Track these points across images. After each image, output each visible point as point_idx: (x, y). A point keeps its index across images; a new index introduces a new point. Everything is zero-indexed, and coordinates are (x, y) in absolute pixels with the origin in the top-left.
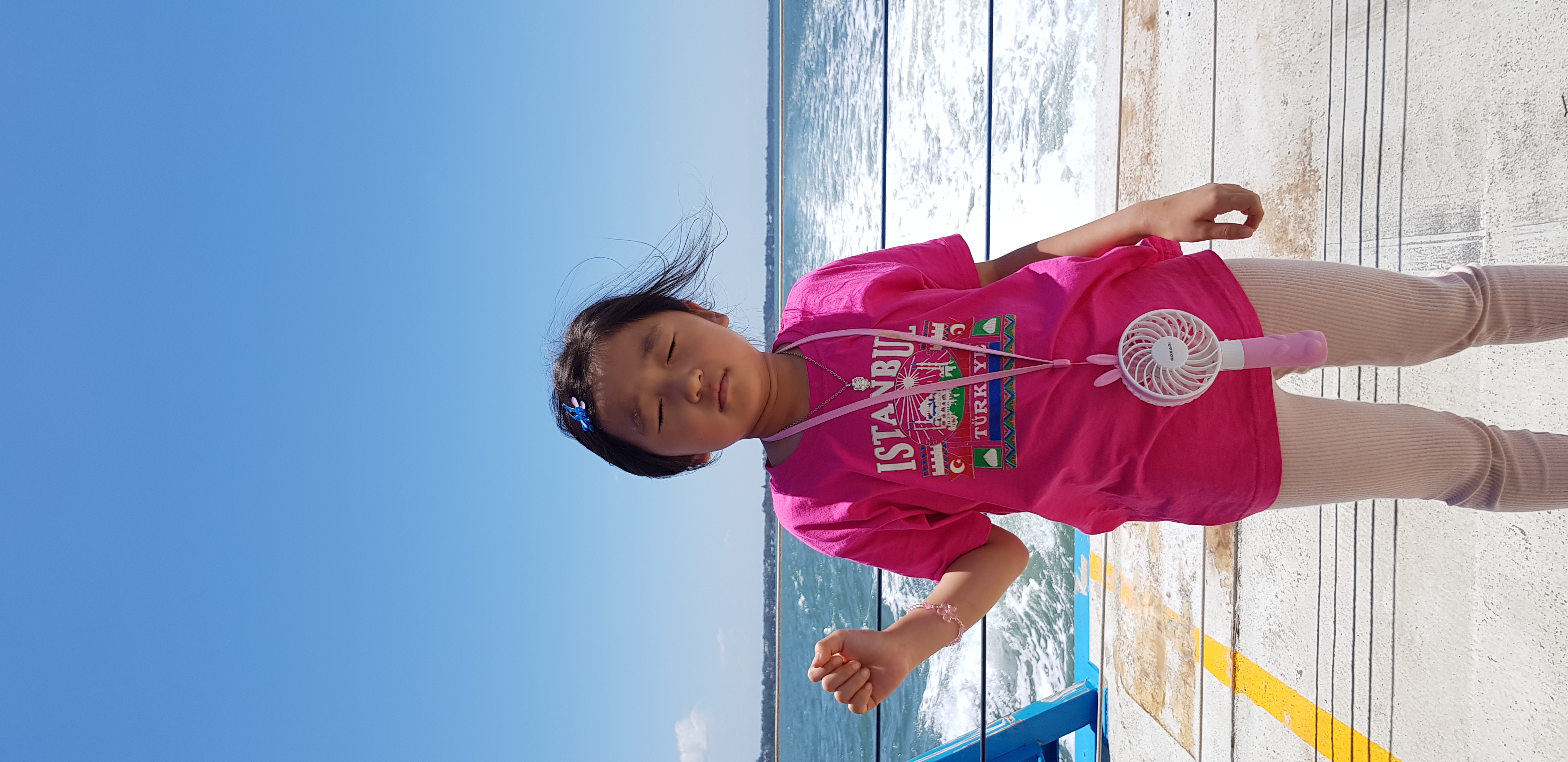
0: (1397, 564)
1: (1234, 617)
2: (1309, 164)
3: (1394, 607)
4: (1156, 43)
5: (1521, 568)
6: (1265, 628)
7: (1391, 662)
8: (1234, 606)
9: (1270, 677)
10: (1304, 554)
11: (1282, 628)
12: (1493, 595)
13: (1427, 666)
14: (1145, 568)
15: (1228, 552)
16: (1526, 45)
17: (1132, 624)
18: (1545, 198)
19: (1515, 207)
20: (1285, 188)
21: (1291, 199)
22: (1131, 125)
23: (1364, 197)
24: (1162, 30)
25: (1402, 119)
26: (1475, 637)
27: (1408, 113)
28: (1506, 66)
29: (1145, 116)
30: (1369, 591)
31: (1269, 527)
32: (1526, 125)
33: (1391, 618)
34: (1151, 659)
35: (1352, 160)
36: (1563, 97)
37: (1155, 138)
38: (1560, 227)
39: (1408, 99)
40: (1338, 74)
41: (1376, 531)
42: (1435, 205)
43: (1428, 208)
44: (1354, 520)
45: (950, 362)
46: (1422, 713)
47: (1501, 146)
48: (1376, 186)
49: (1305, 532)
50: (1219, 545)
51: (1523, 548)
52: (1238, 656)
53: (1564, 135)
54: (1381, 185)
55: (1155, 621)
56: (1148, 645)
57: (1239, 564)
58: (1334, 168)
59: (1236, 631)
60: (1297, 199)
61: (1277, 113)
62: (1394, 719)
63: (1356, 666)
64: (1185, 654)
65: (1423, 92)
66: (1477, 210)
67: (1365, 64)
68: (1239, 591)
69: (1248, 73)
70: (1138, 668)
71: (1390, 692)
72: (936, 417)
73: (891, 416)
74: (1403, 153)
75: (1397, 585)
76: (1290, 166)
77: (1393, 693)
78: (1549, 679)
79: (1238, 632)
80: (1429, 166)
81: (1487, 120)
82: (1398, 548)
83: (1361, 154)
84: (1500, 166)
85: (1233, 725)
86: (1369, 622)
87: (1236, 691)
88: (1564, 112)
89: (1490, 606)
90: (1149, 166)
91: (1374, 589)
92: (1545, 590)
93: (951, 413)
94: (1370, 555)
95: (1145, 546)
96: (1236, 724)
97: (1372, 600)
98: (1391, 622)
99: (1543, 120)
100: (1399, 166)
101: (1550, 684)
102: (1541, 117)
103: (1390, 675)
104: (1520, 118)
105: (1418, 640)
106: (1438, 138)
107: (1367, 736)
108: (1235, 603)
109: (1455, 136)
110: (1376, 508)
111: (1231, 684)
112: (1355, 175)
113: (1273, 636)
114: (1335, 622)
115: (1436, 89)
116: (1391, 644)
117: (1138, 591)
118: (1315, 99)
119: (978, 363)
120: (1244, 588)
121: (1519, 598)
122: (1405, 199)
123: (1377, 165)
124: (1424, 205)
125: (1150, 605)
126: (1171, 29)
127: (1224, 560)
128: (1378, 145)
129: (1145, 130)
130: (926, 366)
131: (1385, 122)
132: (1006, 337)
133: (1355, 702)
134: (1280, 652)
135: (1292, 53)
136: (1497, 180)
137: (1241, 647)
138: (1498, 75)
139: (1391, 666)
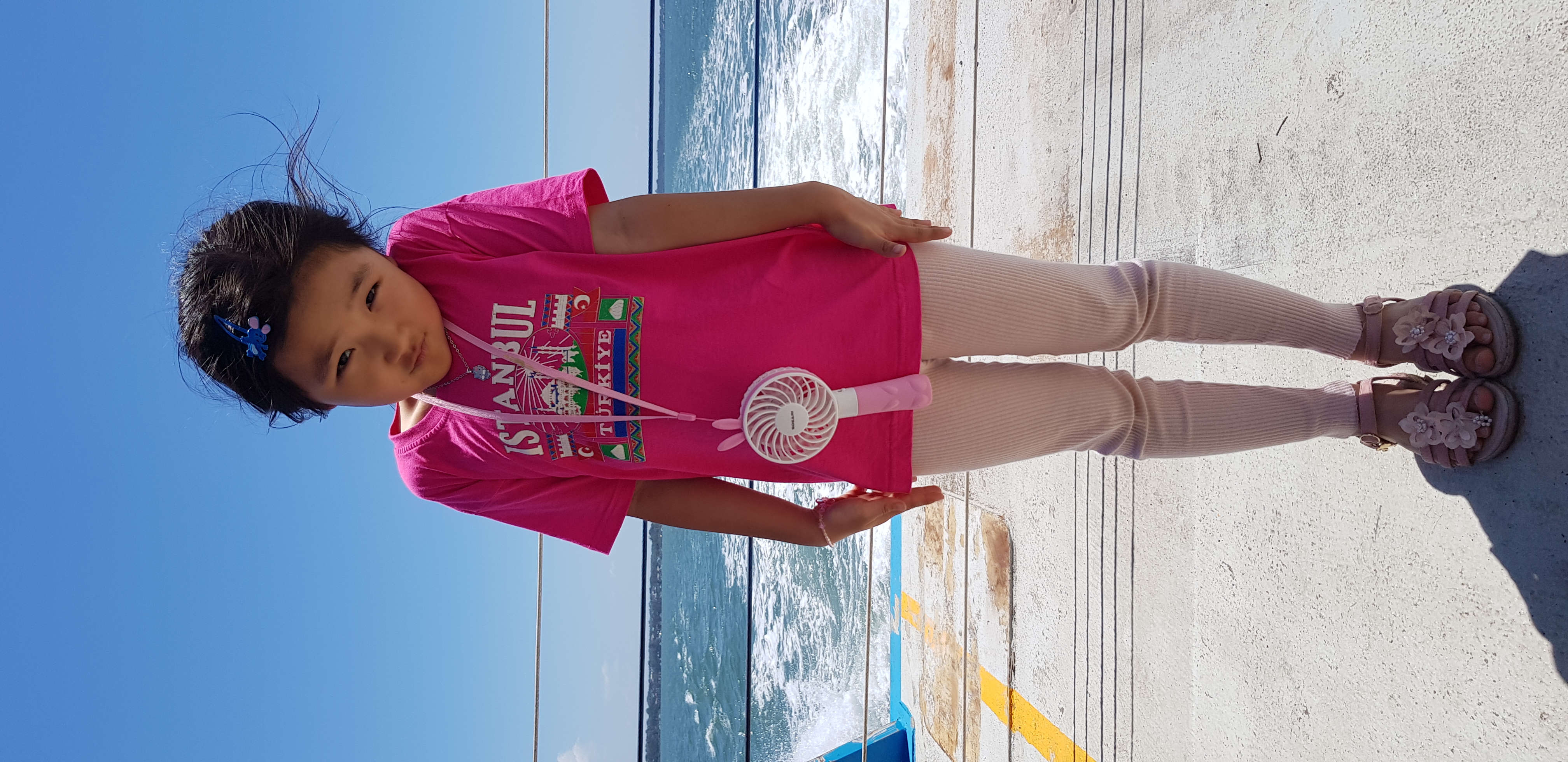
0: (1134, 601)
1: (1010, 655)
2: (1066, 210)
3: (1132, 644)
4: (952, 90)
5: (1229, 604)
6: (1035, 666)
7: (1130, 698)
8: (1010, 644)
9: (1039, 715)
10: (1064, 591)
11: (1047, 665)
12: (1208, 631)
13: (1159, 703)
14: (942, 607)
15: (1005, 590)
16: (1231, 94)
17: (933, 663)
18: (1244, 242)
19: (1222, 251)
20: (1048, 234)
21: (1052, 244)
22: (934, 172)
23: (1107, 242)
24: (957, 79)
25: (1136, 166)
26: (1195, 674)
27: (1141, 160)
28: (1216, 114)
29: (944, 162)
30: (1114, 627)
31: (1037, 565)
32: (1231, 171)
33: (1130, 655)
34: (949, 699)
35: (1099, 206)
36: (1258, 144)
37: (951, 185)
38: (1256, 270)
39: (1141, 147)
40: (1088, 123)
41: (1117, 568)
42: (1161, 249)
44: (1100, 558)
45: (573, 347)
46: (1155, 749)
47: (1212, 191)
48: (1116, 229)
49: (1064, 569)
50: (998, 583)
51: (1230, 584)
52: (1014, 693)
53: (1259, 181)
54: (1120, 230)
55: (952, 661)
56: (945, 684)
57: (1014, 602)
58: (1085, 212)
59: (1012, 669)
60: (1057, 244)
61: (1043, 160)
62: (1133, 755)
63: (1104, 703)
64: (973, 692)
65: (1152, 140)
66: (1192, 254)
68: (1014, 629)
69: (1022, 122)
70: (937, 707)
71: (1131, 728)
72: (559, 405)
73: (512, 402)
74: (1137, 199)
75: (1134, 622)
76: (1052, 212)
77: (1132, 730)
78: (1252, 714)
79: (1014, 670)
80: (1156, 211)
81: (1200, 166)
82: (1135, 585)
83: (1105, 200)
84: (1211, 212)
86: (1114, 659)
87: (1012, 729)
88: (1259, 159)
89: (1206, 642)
90: (946, 212)
91: (1117, 626)
92: (1247, 625)
93: (573, 402)
94: (1113, 592)
95: (943, 584)
97: (1115, 636)
98: (1130, 659)
99: (1243, 166)
100: (1134, 211)
101: (1253, 719)
102: (1242, 164)
103: (1130, 712)
104: (1225, 164)
105: (1151, 677)
106: (1164, 184)
108: (1011, 640)
109: (1176, 182)
110: (1118, 546)
111: (1008, 723)
112: (1101, 220)
113: (1040, 673)
115: (1162, 137)
116: (1130, 680)
117: (937, 629)
118: (1071, 146)
119: (602, 350)
120: (1018, 625)
121: (1228, 634)
122: (1138, 244)
123: (1117, 211)
124: (1152, 249)
125: (946, 644)
126: (964, 78)
127: (1001, 598)
128: (1118, 191)
129: (944, 177)
130: (548, 350)
131: (1123, 169)
132: (632, 324)
133: (1104, 739)
134: (1046, 689)
135: (1054, 103)
136: (1208, 225)
137: (1017, 685)
138: (1210, 123)
139: (1131, 703)
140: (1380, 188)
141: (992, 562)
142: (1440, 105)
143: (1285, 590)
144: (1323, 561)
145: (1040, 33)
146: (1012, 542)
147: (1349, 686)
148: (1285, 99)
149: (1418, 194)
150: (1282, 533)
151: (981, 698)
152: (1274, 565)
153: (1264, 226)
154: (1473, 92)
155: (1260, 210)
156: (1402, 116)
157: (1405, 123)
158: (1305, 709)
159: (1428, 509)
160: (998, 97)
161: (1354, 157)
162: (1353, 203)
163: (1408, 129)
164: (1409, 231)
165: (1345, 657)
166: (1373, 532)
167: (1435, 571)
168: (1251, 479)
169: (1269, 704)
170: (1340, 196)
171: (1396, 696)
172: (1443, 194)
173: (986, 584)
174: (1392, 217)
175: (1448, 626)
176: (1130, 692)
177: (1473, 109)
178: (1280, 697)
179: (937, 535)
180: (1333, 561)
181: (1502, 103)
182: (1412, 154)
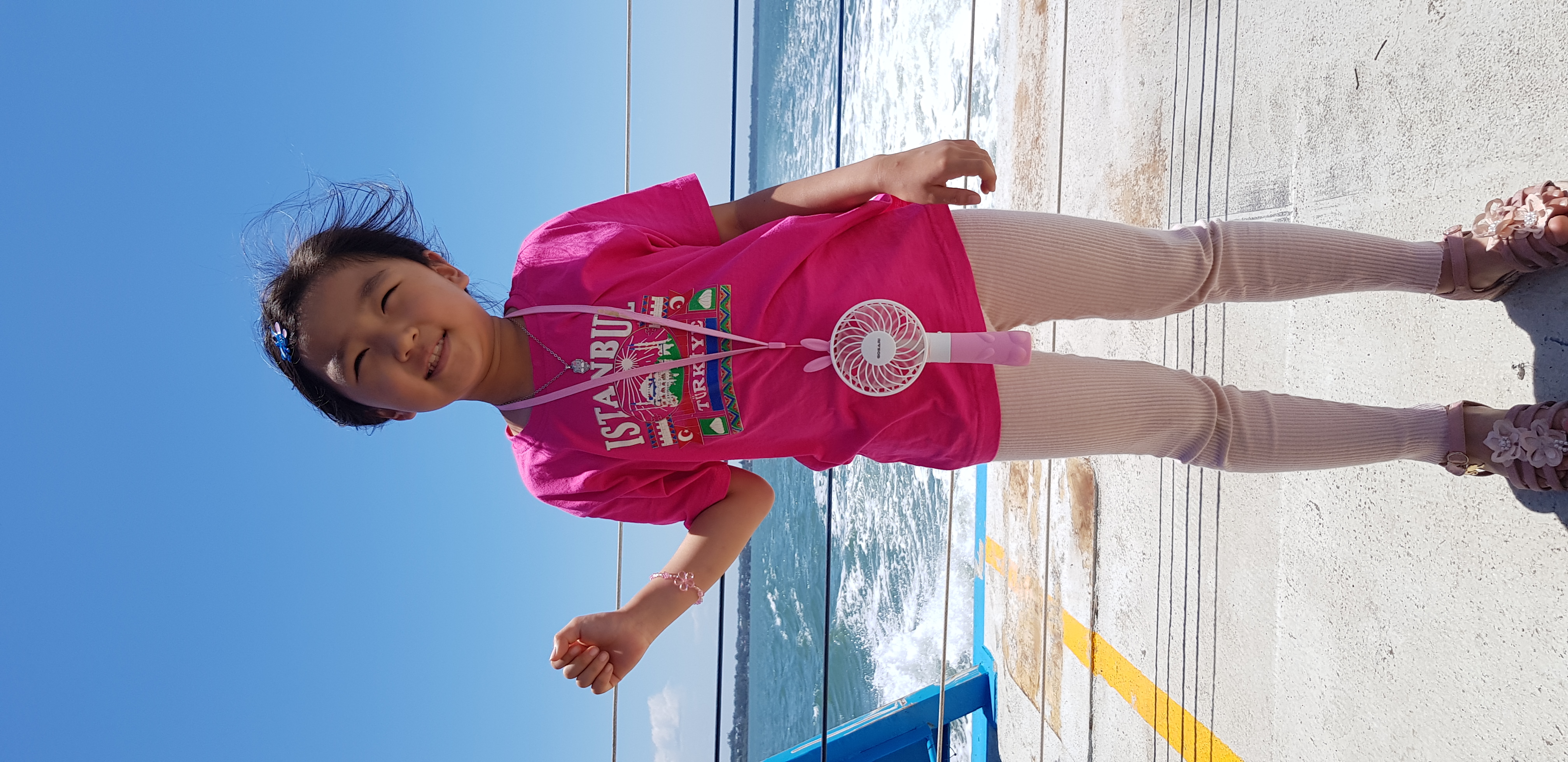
0: (1219, 542)
1: (1093, 598)
2: (1158, 144)
3: (1216, 585)
4: (1045, 27)
5: (1315, 544)
6: (1118, 608)
7: (1213, 640)
8: (1094, 587)
9: (1121, 658)
10: (1148, 533)
11: (1130, 608)
12: (1293, 571)
13: (1241, 644)
14: (1026, 551)
15: (1089, 533)
16: (1329, 18)
17: (1016, 607)
18: (1339, 172)
19: (1316, 182)
20: (1140, 170)
21: (1144, 179)
22: (1025, 109)
23: (1199, 176)
24: (1050, 14)
25: (1231, 96)
26: (1279, 615)
27: (1235, 90)
28: (1313, 40)
29: (1036, 99)
30: (1197, 569)
31: (1121, 507)
32: (1327, 99)
33: (1214, 596)
34: (1030, 642)
35: (1191, 139)
36: (1356, 70)
37: (1043, 122)
38: (1351, 200)
39: (1236, 77)
40: (1183, 53)
41: (1203, 509)
42: (1254, 182)
43: (1248, 185)
44: (1186, 498)
45: (668, 340)
46: (1237, 691)
47: (1307, 121)
48: (1209, 165)
49: (1149, 511)
50: (1082, 526)
51: (1317, 524)
52: (1096, 637)
53: (1356, 108)
54: (1213, 163)
55: (1033, 603)
56: (1028, 628)
57: (1098, 545)
58: (1178, 146)
59: (1096, 612)
60: (1149, 179)
61: (1136, 93)
62: (1215, 697)
63: (1186, 645)
64: (1055, 635)
65: (1248, 69)
66: (1286, 185)
67: (1203, 43)
68: (1098, 572)
69: (1115, 55)
70: (1020, 651)
71: (1213, 670)
72: (656, 398)
73: (613, 398)
74: (1231, 131)
75: (1219, 563)
76: (1144, 147)
77: (1214, 672)
78: (1336, 655)
79: (1097, 613)
80: (1250, 143)
81: (1296, 95)
82: (1220, 526)
83: (1198, 132)
84: (1306, 141)
85: (1091, 707)
86: (1197, 601)
87: (1094, 672)
88: (1356, 84)
89: (1291, 583)
90: (1037, 150)
91: (1201, 568)
92: (1333, 565)
93: (670, 393)
94: (1198, 533)
95: (1027, 528)
96: (1094, 706)
97: (1199, 578)
98: (1214, 600)
99: (1340, 93)
100: (1227, 143)
101: (1337, 660)
102: (1338, 91)
103: (1213, 654)
104: (1322, 92)
105: (1234, 618)
106: (1258, 114)
107: (1194, 716)
108: (1094, 583)
109: (1271, 112)
110: (1204, 486)
111: (1089, 666)
112: (1193, 153)
113: (1123, 616)
115: (1257, 66)
116: (1213, 622)
117: (1021, 574)
118: (1165, 79)
119: (695, 340)
120: (1102, 568)
121: (1314, 574)
122: (1231, 176)
123: (1210, 143)
124: (1245, 182)
125: (1030, 588)
126: (1056, 12)
127: (1086, 541)
128: (1211, 124)
129: (1035, 114)
130: (644, 347)
131: (1217, 100)
132: (722, 312)
133: (1185, 681)
134: (1128, 632)
135: (1148, 34)
136: (1303, 156)
137: (1099, 629)
138: (1306, 50)
139: (1213, 645)
140: (1481, 110)
141: (1076, 505)
142: (1545, 22)
143: (1372, 528)
144: (1412, 498)
146: (1097, 485)
147: (1436, 625)
148: (1384, 22)
149: (1520, 116)
151: (1063, 641)
152: (1362, 503)
153: (1360, 155)
155: (1357, 138)
156: (1505, 35)
157: (1508, 42)
158: (1390, 649)
160: (1091, 30)
161: (1454, 80)
162: (1452, 128)
163: (1510, 49)
164: (1510, 155)
165: (1432, 595)
169: (1353, 644)
170: (1439, 121)
171: (1483, 635)
172: (1546, 115)
173: (1070, 528)
174: (1492, 141)
175: (1540, 564)
176: (1213, 634)
178: (1365, 637)
179: (1022, 479)
180: (1422, 498)
182: (1514, 74)
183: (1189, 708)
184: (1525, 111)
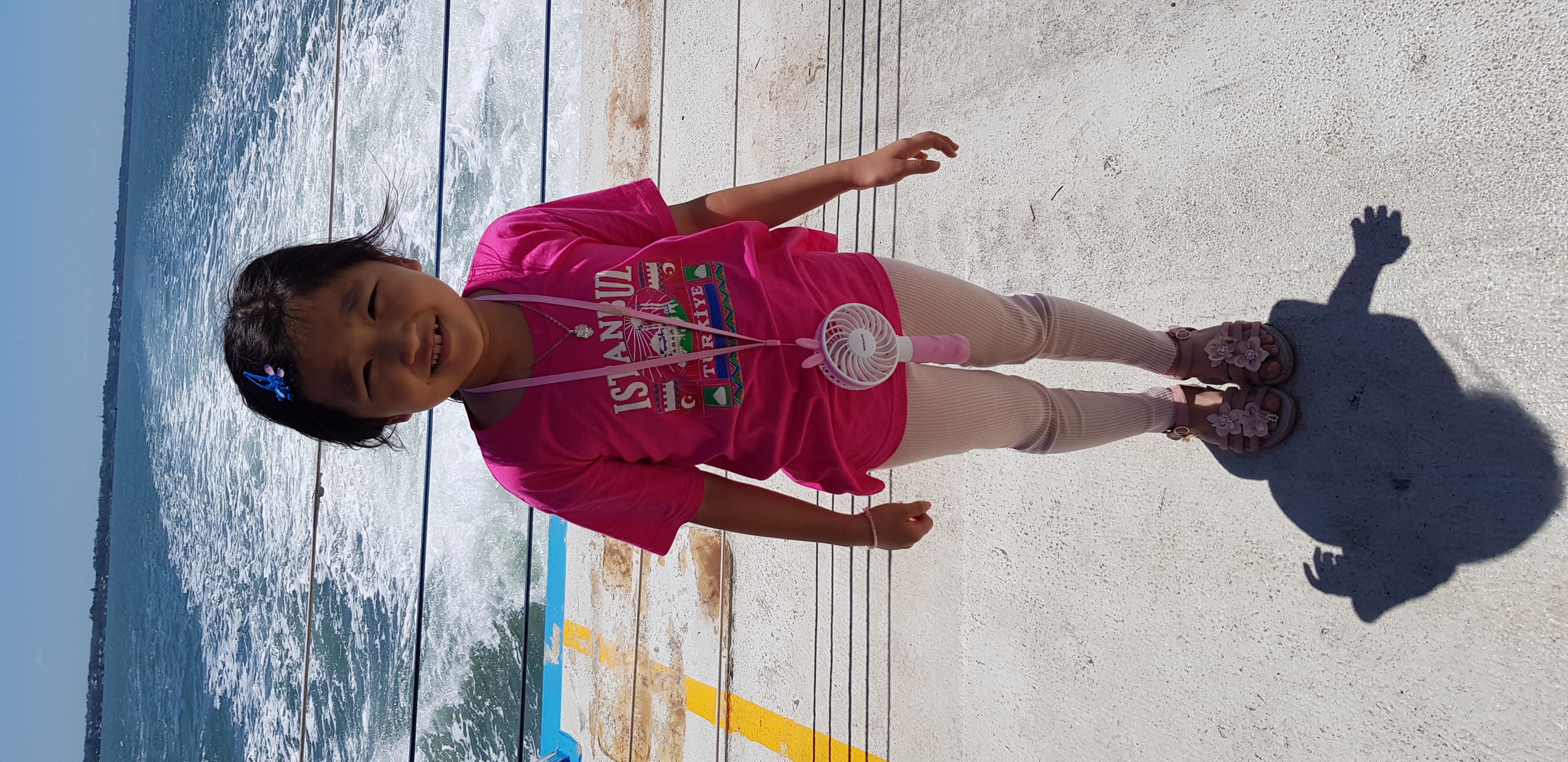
0: (892, 592)
1: (729, 661)
3: (889, 630)
4: (645, 140)
5: (1003, 582)
6: (761, 666)
7: (887, 678)
8: (729, 650)
9: (766, 711)
10: (800, 593)
11: (778, 664)
12: (979, 608)
13: (921, 677)
14: (629, 627)
15: (723, 601)
16: (1000, 165)
17: (613, 685)
18: (1018, 284)
24: (653, 130)
25: (893, 219)
26: (964, 647)
28: (983, 180)
30: (865, 618)
31: (764, 573)
32: (1001, 227)
33: (887, 640)
34: (635, 715)
36: (1031, 206)
39: (898, 203)
45: (671, 301)
46: (919, 718)
47: (979, 243)
49: (801, 575)
50: (712, 595)
51: (1005, 565)
52: (731, 697)
53: (1032, 236)
55: (639, 677)
57: (733, 610)
62: (891, 729)
63: (853, 687)
68: (733, 636)
71: (887, 705)
72: (667, 352)
73: (624, 354)
74: (894, 246)
75: (891, 611)
77: (889, 706)
78: (1030, 672)
79: (732, 674)
80: (917, 257)
81: (967, 222)
82: (892, 577)
84: (979, 259)
86: (865, 646)
87: (729, 731)
88: (1032, 218)
89: (977, 617)
91: (870, 616)
92: (1025, 598)
93: (681, 348)
94: (865, 586)
95: (630, 605)
97: (868, 627)
98: (887, 643)
99: (1015, 223)
101: (1032, 676)
102: (1013, 221)
103: (887, 691)
104: (995, 221)
105: (912, 656)
106: (924, 235)
107: (865, 750)
108: (729, 647)
109: (940, 234)
111: (725, 726)
113: (768, 674)
114: (831, 651)
116: (887, 663)
117: (620, 650)
120: (738, 632)
121: (1003, 607)
125: (634, 663)
126: (663, 130)
127: (716, 608)
128: (871, 239)
130: (650, 307)
131: (876, 220)
133: (853, 720)
134: (775, 686)
135: (787, 159)
136: (976, 270)
137: (735, 688)
138: (976, 187)
139: (887, 682)
140: (1160, 244)
141: (705, 576)
142: (1218, 185)
143: (1066, 564)
144: (1106, 537)
145: (768, 97)
146: (732, 555)
147: (1136, 634)
148: (1060, 173)
149: (1199, 250)
150: (1062, 518)
151: (685, 707)
152: (1054, 545)
153: (1039, 272)
154: (1250, 177)
155: (1035, 259)
156: (1181, 191)
157: (1185, 197)
158: (1089, 659)
159: (1211, 487)
161: (1133, 220)
162: (1133, 256)
163: (1187, 201)
164: (1190, 277)
165: (1131, 611)
166: (1158, 509)
167: (1220, 534)
168: (1027, 476)
169: (1050, 660)
170: (1119, 250)
171: (1184, 636)
172: (1222, 251)
173: (697, 597)
174: (1173, 267)
175: (1234, 575)
176: (886, 673)
177: (1250, 190)
178: (1062, 653)
179: (622, 557)
180: (1116, 536)
181: (1277, 187)
182: (1192, 220)
183: (858, 743)
184: (1204, 247)
